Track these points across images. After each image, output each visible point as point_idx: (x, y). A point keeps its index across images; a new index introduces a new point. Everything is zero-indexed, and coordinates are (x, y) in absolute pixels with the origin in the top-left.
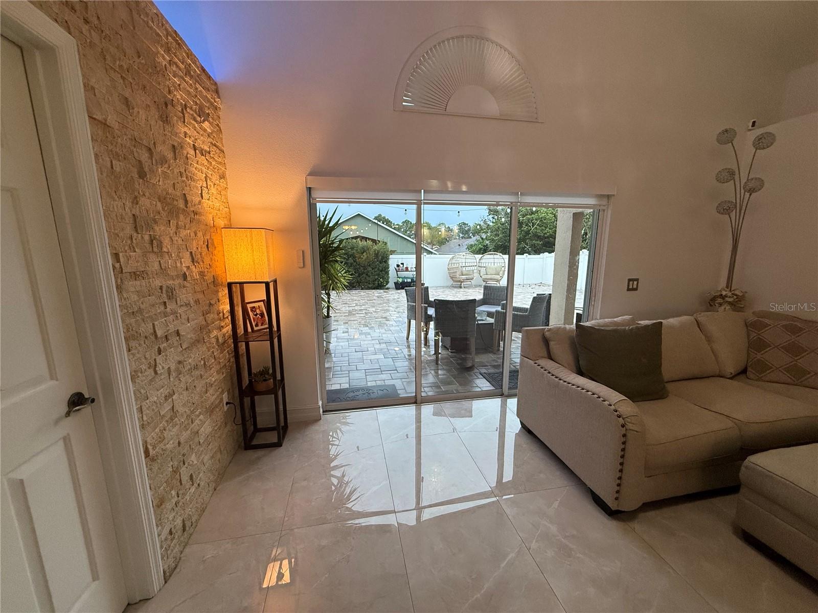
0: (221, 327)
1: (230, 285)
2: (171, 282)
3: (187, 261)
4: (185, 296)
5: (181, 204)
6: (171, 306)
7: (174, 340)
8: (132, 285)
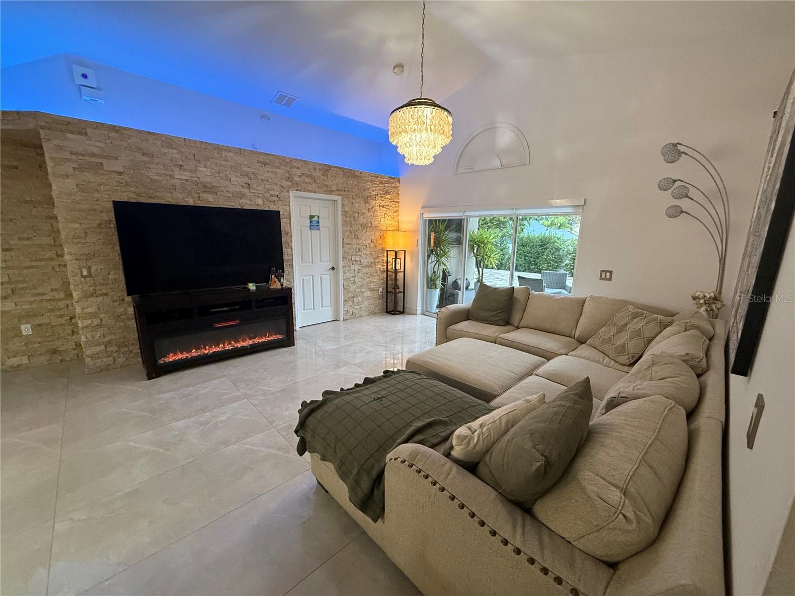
0: (383, 265)
1: (387, 251)
2: (360, 247)
3: (369, 241)
4: (365, 251)
5: (370, 225)
6: (359, 253)
7: (359, 263)
8: (347, 246)
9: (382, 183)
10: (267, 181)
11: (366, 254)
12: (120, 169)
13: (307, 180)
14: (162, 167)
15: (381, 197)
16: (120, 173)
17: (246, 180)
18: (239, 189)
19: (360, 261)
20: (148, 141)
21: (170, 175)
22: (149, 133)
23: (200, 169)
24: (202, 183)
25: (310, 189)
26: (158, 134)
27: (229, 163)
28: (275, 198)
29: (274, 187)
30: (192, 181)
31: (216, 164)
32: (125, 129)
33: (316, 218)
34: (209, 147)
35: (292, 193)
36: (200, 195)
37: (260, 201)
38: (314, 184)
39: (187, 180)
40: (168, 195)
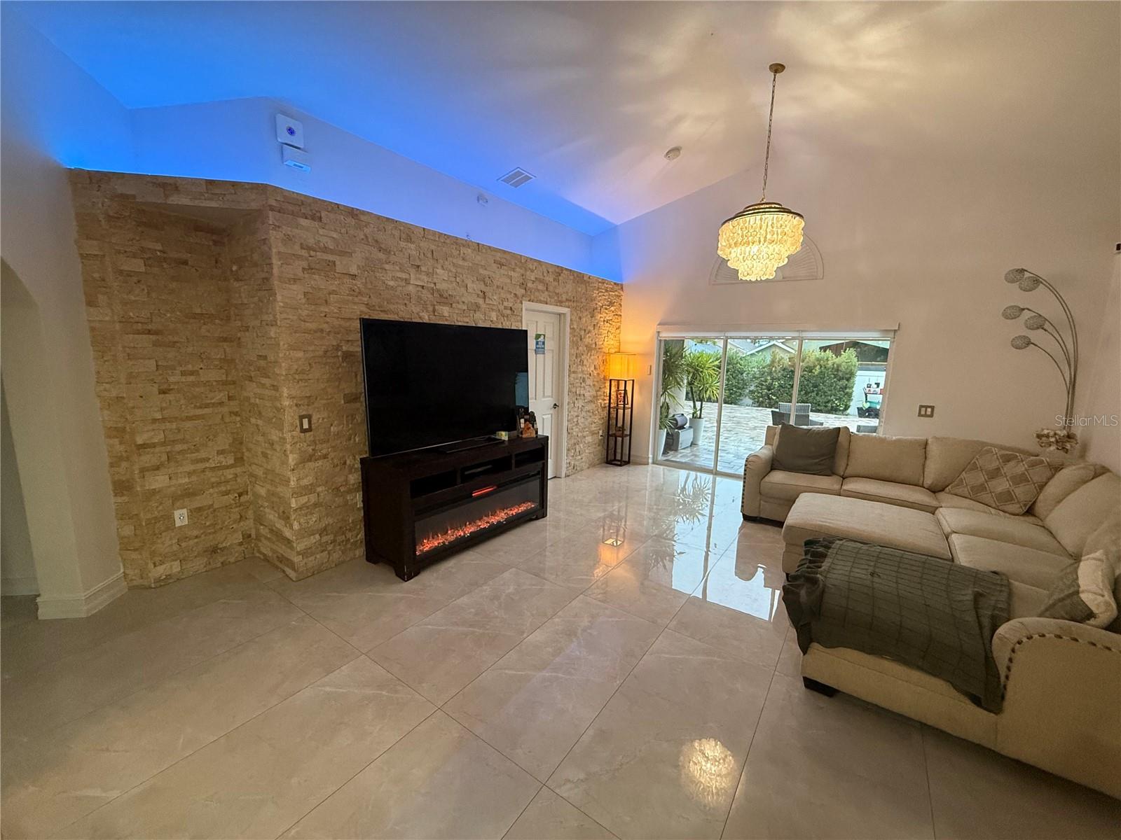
0: (605, 400)
1: (610, 380)
2: (584, 376)
3: (592, 368)
4: (589, 382)
5: (594, 346)
6: (583, 384)
7: (582, 397)
8: (573, 375)
9: (607, 291)
10: (503, 288)
11: (590, 385)
12: (354, 270)
13: (541, 287)
14: (398, 268)
15: (606, 309)
16: (354, 276)
17: (483, 287)
18: (473, 299)
19: (584, 395)
20: (385, 231)
21: (406, 280)
22: (388, 219)
23: (438, 271)
24: (438, 290)
25: (542, 299)
26: (396, 222)
27: (466, 264)
28: (509, 312)
29: (509, 296)
30: (428, 288)
31: (454, 264)
32: (363, 213)
33: (542, 337)
34: (448, 241)
35: (526, 304)
36: (436, 307)
37: (494, 315)
38: (546, 293)
39: (423, 287)
40: (402, 307)
